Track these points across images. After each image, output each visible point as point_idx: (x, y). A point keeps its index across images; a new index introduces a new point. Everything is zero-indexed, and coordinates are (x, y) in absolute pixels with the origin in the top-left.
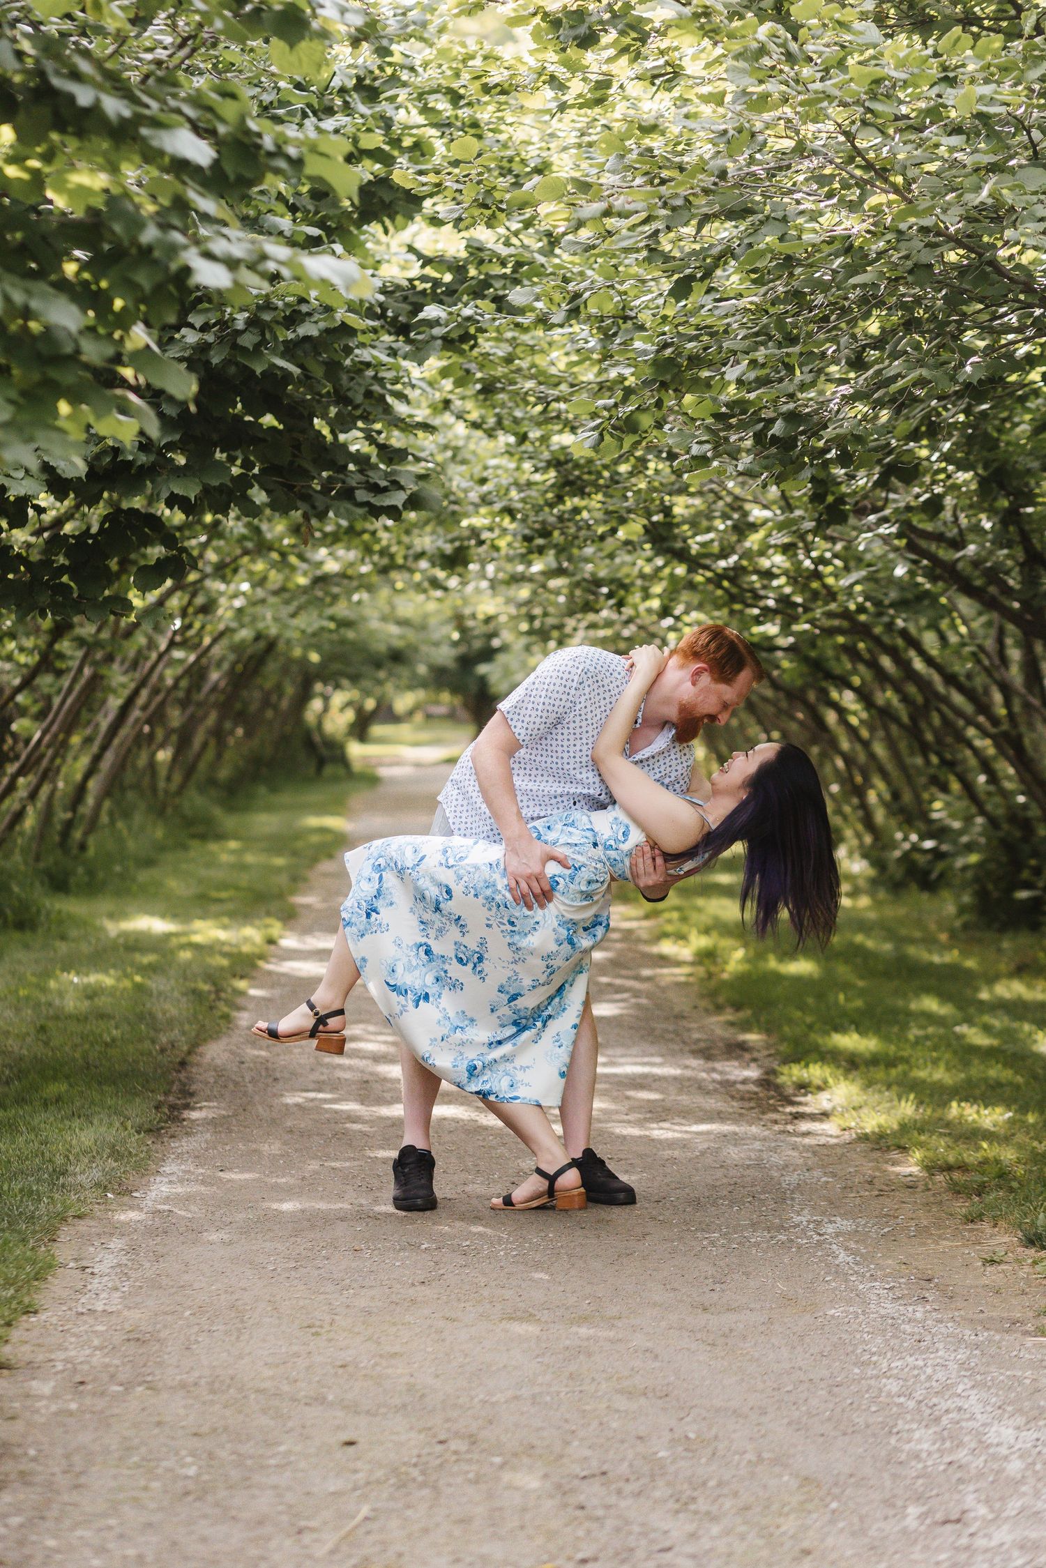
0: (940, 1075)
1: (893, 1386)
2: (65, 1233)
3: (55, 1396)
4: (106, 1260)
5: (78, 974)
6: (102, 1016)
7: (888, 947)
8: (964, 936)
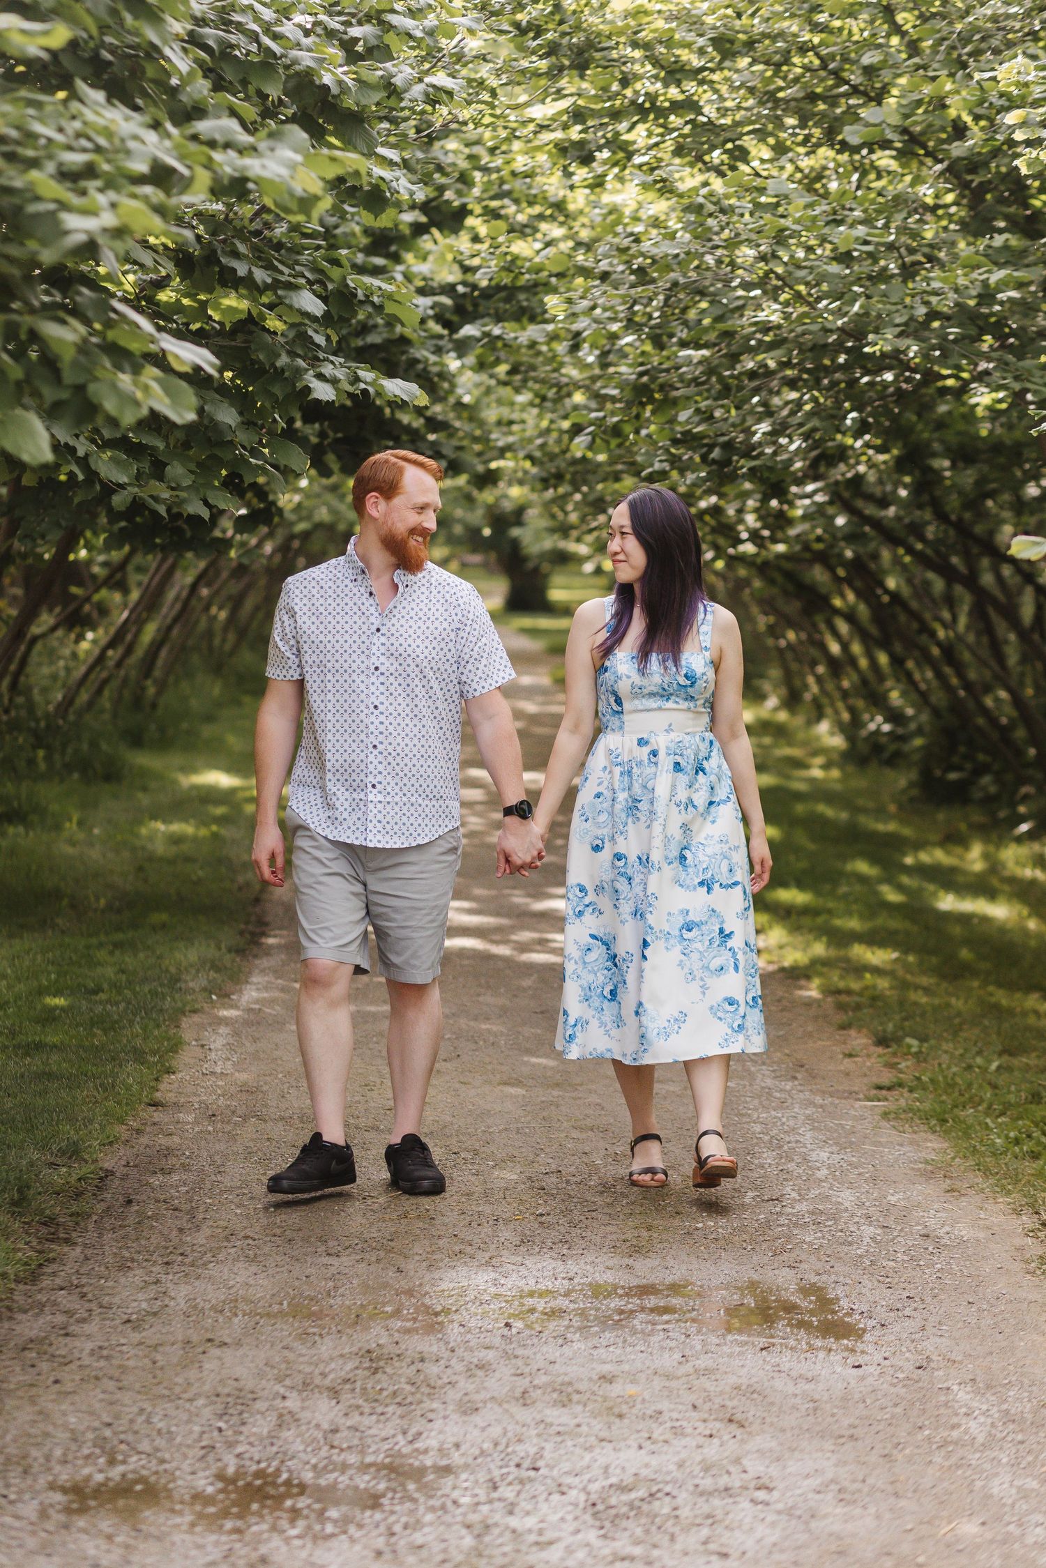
0: (854, 924)
1: (757, 1128)
2: (185, 1022)
3: (196, 1123)
4: (218, 1040)
5: (164, 822)
6: (188, 859)
7: (844, 815)
8: (910, 807)
